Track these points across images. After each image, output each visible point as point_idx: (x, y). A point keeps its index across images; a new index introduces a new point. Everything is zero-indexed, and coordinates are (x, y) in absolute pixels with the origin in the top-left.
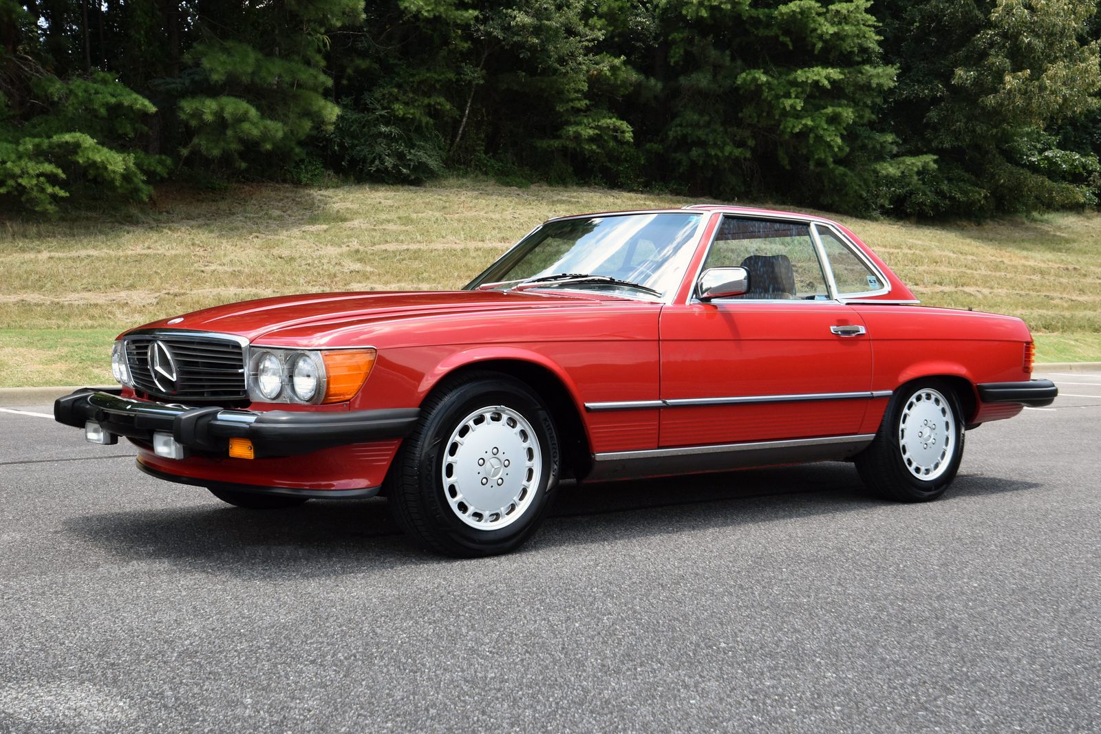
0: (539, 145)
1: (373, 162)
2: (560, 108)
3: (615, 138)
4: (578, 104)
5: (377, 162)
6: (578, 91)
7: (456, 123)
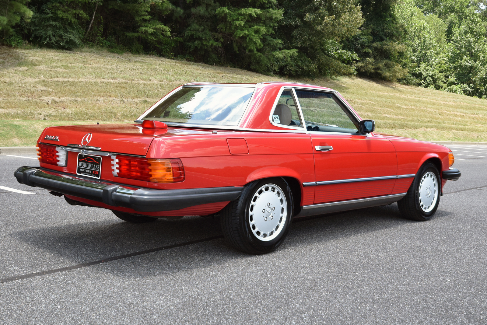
0: (128, 35)
1: (46, 39)
2: (137, 19)
3: (162, 34)
4: (145, 17)
5: (48, 39)
6: (146, 11)
7: (88, 23)
